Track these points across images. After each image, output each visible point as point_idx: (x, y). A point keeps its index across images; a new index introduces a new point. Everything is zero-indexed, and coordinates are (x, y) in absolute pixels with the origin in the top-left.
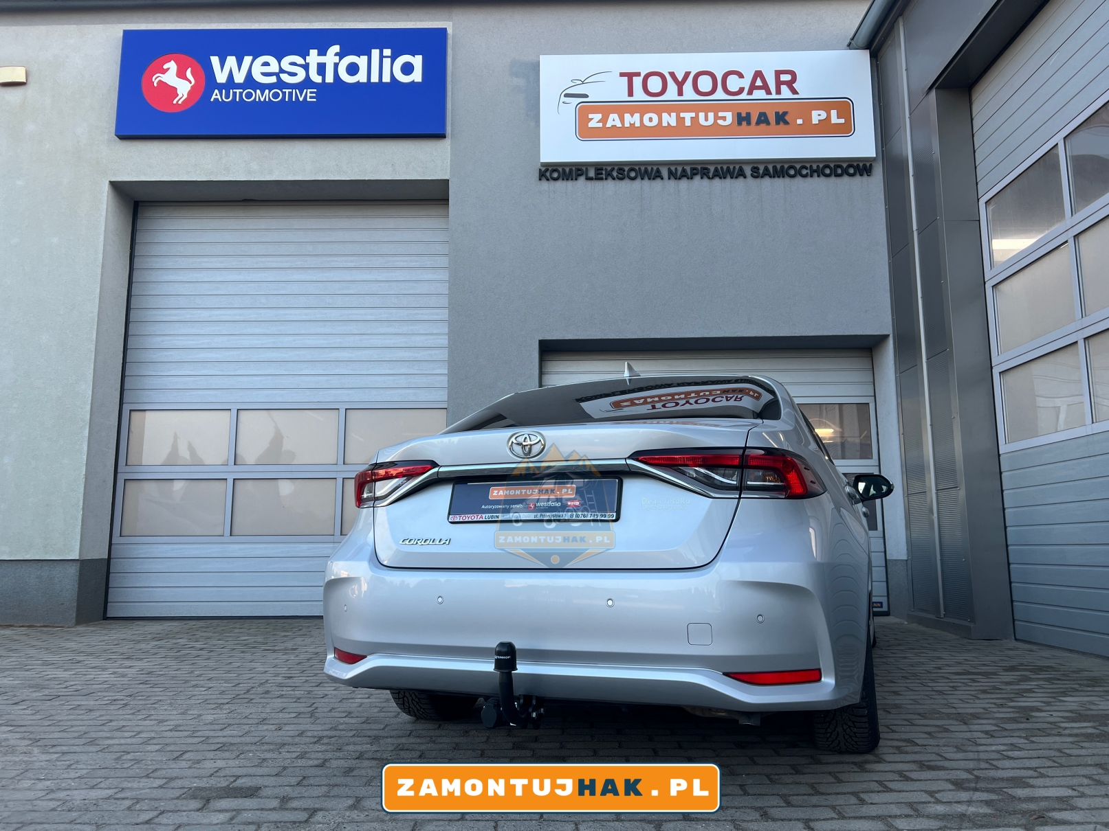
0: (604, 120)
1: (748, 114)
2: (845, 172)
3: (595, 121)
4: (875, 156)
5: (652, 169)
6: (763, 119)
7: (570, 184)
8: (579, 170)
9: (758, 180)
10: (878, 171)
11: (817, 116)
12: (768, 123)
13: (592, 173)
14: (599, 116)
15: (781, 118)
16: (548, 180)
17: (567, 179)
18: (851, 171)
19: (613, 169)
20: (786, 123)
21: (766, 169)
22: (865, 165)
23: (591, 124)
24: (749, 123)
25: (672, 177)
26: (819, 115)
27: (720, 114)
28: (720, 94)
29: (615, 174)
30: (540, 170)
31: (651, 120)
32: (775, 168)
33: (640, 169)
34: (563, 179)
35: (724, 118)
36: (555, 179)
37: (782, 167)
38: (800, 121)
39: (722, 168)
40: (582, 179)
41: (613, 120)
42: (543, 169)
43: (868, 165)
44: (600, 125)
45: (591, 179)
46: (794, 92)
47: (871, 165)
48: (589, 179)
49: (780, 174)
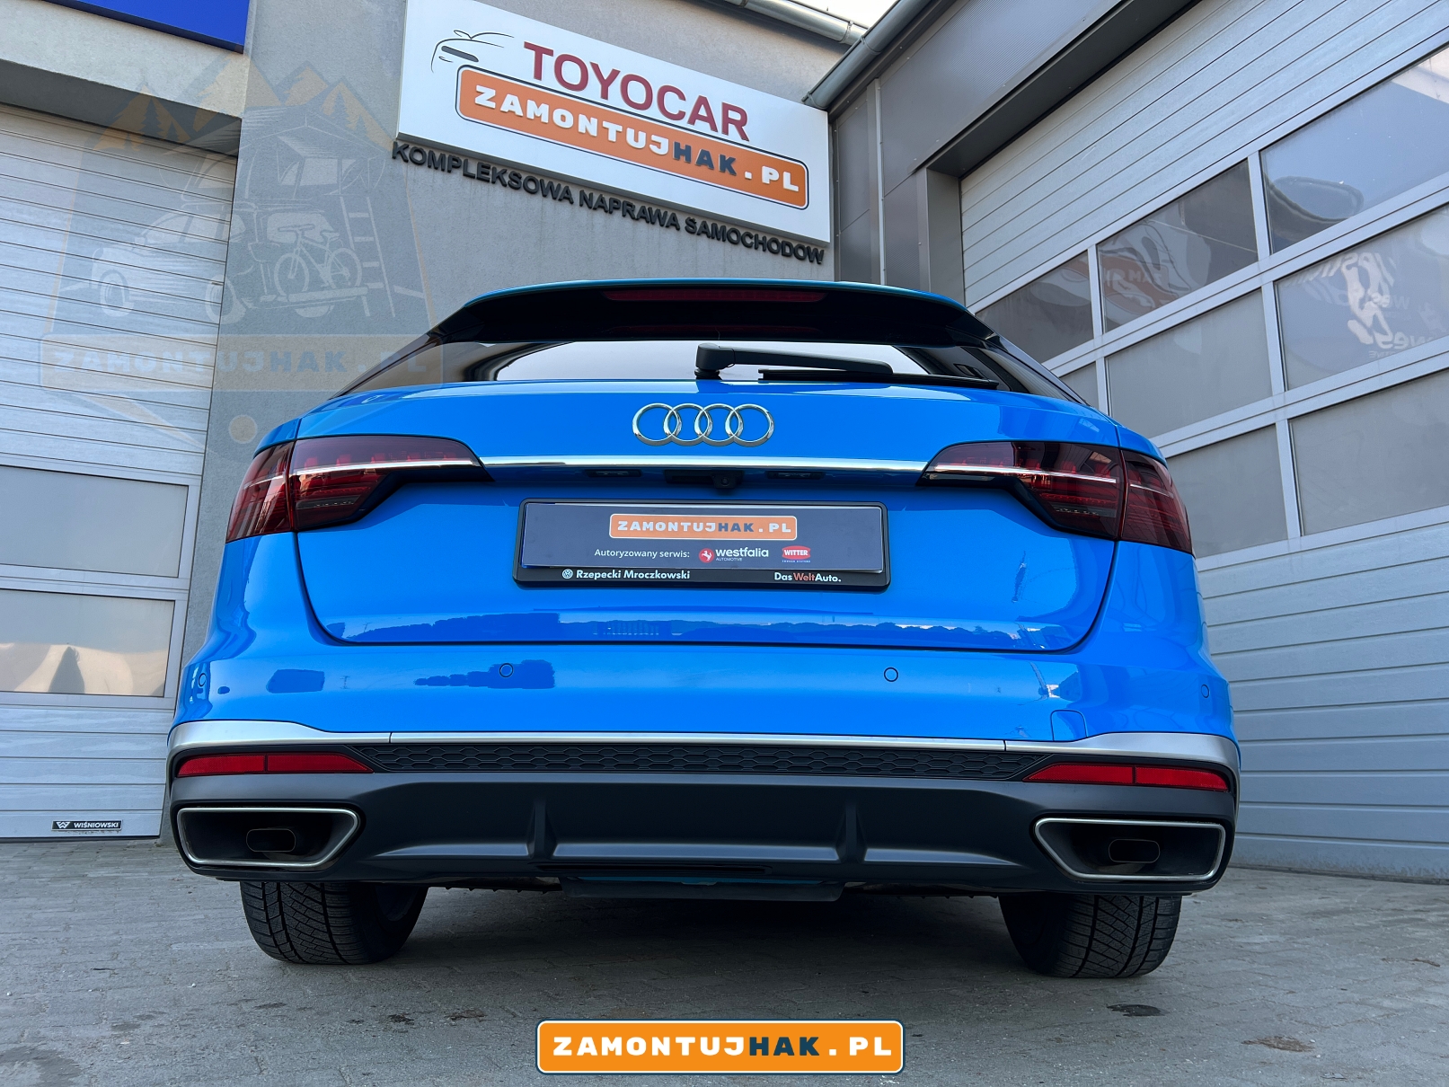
0: (499, 99)
1: (688, 148)
2: (794, 253)
3: (485, 96)
4: (829, 241)
5: (559, 185)
6: (705, 160)
7: (439, 175)
8: (454, 159)
9: (694, 237)
10: (829, 258)
11: (768, 174)
12: (712, 167)
13: (473, 169)
14: (492, 93)
15: (727, 165)
16: (406, 161)
17: (436, 168)
19: (505, 172)
20: (733, 173)
21: (704, 225)
22: (816, 250)
23: (479, 100)
24: (688, 160)
25: (585, 204)
26: (771, 174)
27: (654, 138)
28: (653, 111)
29: (507, 179)
30: (395, 144)
31: (564, 119)
32: (714, 226)
33: (542, 181)
34: (429, 167)
35: (658, 144)
36: (419, 164)
37: (724, 228)
38: (748, 175)
39: (650, 209)
40: (458, 174)
41: (511, 103)
42: (400, 144)
43: (819, 250)
44: (493, 105)
45: (472, 177)
46: (744, 137)
47: (822, 251)
48: (467, 175)
49: (720, 235)
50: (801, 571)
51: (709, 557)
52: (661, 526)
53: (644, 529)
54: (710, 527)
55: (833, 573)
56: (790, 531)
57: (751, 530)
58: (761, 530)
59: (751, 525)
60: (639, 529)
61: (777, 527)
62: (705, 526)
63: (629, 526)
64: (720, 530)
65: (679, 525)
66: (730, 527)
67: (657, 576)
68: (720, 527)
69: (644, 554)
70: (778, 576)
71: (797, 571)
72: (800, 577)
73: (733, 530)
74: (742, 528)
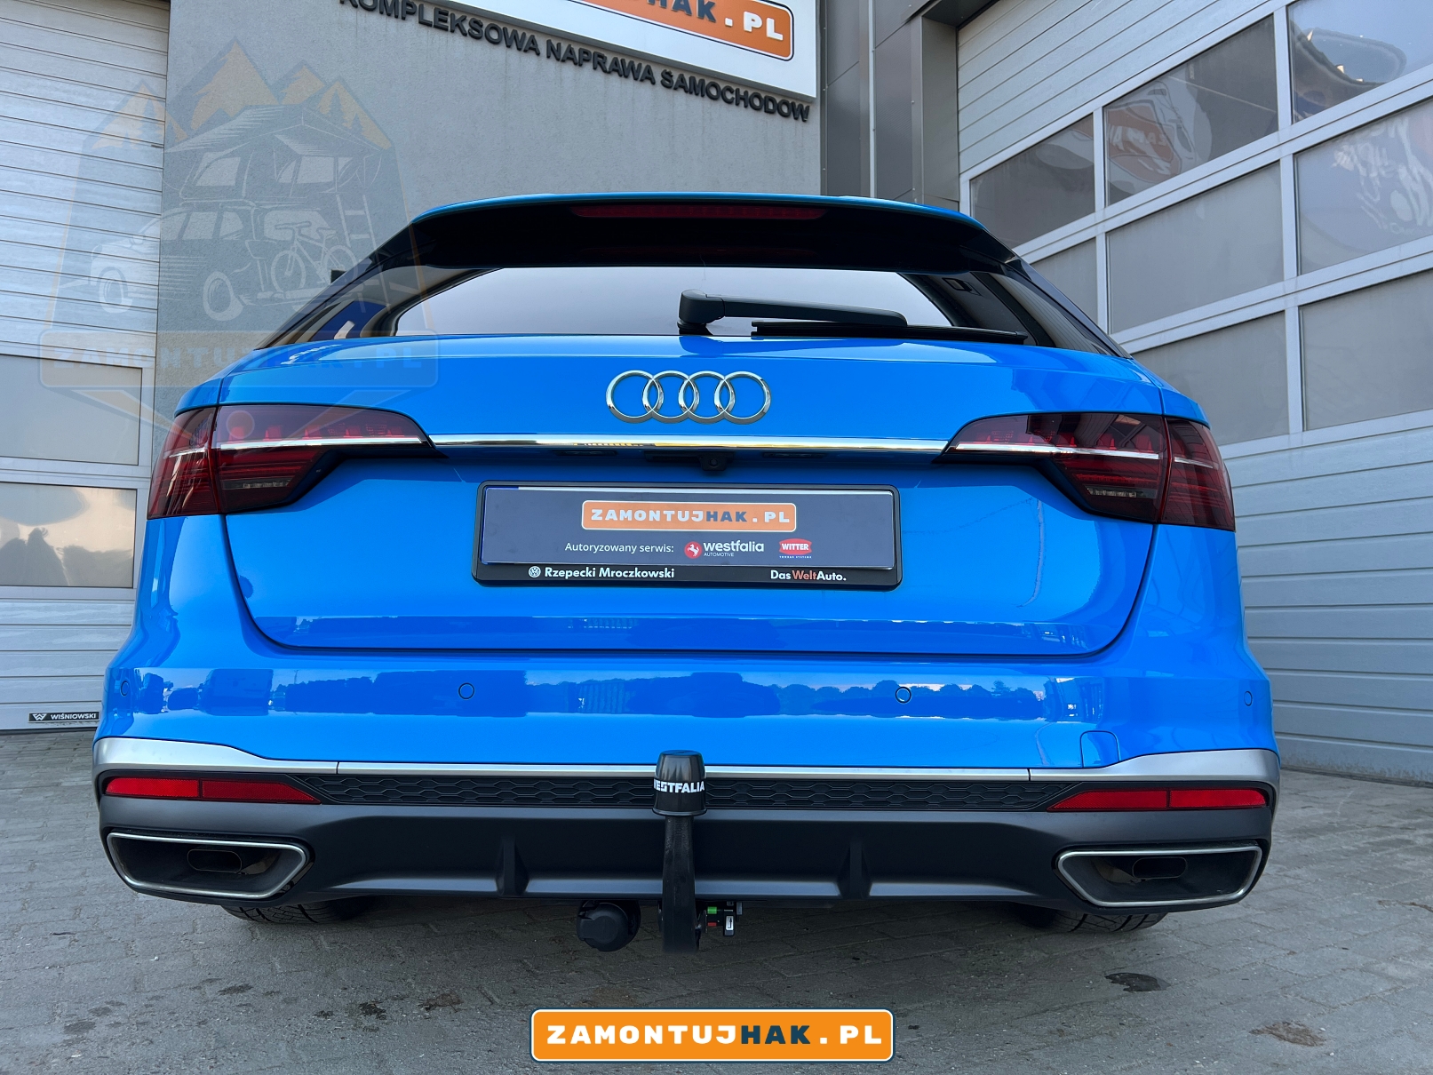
2: (778, 109)
4: (815, 96)
7: (393, 24)
8: (409, 4)
9: (671, 92)
10: (815, 115)
13: (429, 17)
16: (356, 7)
17: (389, 15)
18: (785, 109)
19: (465, 19)
21: (682, 78)
22: (801, 106)
29: (467, 27)
32: (692, 80)
33: (505, 29)
34: (382, 13)
36: (369, 10)
37: (702, 81)
40: (413, 22)
43: (805, 106)
47: (808, 108)
48: (424, 23)
49: (699, 90)
50: (800, 569)
51: (696, 552)
52: (640, 516)
53: (622, 519)
54: (697, 516)
55: (837, 570)
56: (788, 521)
57: (744, 520)
58: (755, 520)
59: (744, 513)
60: (616, 519)
61: (774, 516)
62: (691, 515)
63: (604, 515)
64: (708, 520)
65: (661, 513)
66: (719, 517)
67: (637, 574)
68: (709, 516)
69: (622, 549)
70: (775, 575)
71: (796, 569)
72: (799, 575)
73: (722, 520)
74: (733, 516)
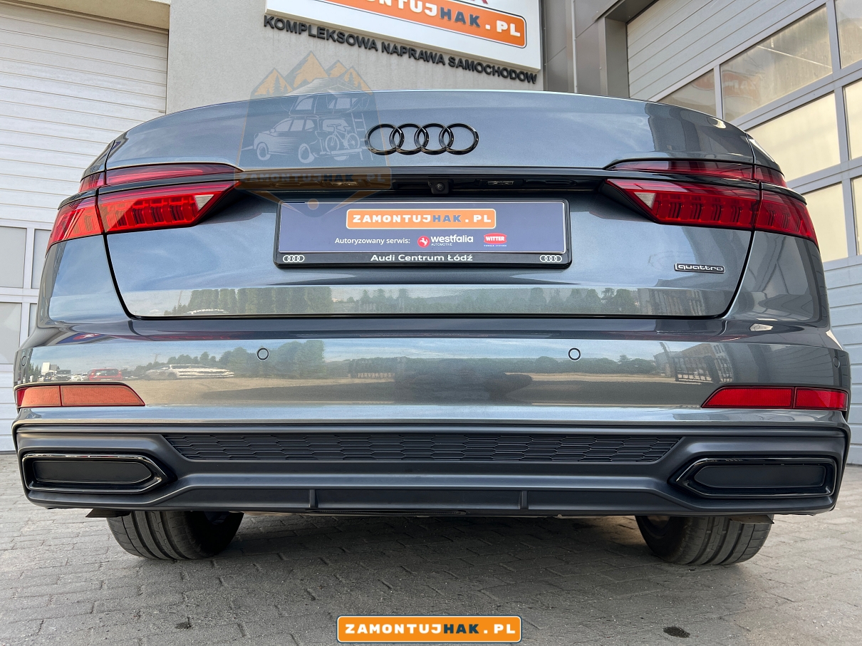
1: (450, 11)
2: (518, 77)
5: (369, 39)
6: (460, 18)
7: (294, 36)
9: (454, 69)
10: (540, 79)
11: (500, 26)
12: (464, 23)
15: (474, 21)
18: (522, 77)
20: (477, 25)
21: (461, 61)
24: (449, 19)
25: (385, 51)
27: (427, 4)
32: (467, 61)
35: (430, 9)
37: (473, 62)
38: (488, 27)
39: (426, 53)
43: (534, 74)
46: (485, 1)
48: (311, 35)
49: (470, 67)
